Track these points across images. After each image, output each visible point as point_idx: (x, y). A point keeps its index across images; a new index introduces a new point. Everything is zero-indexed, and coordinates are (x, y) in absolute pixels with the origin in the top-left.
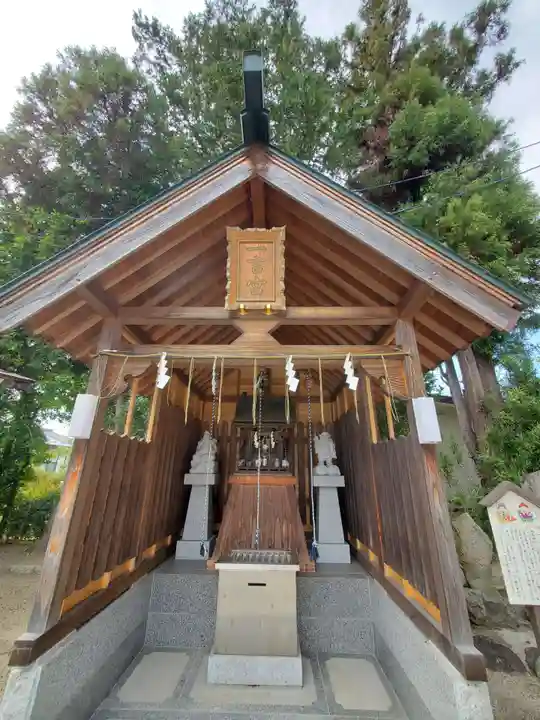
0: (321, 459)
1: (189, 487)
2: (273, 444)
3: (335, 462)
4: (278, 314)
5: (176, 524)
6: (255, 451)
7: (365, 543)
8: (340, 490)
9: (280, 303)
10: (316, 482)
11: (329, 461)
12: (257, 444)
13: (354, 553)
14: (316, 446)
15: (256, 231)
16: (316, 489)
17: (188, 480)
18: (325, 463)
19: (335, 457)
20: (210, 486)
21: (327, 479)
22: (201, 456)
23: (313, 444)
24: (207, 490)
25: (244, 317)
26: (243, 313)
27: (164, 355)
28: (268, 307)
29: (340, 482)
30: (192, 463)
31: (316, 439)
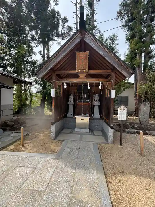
0: (96, 100)
1: (69, 105)
2: (86, 97)
4: (87, 72)
5: (67, 111)
6: (82, 98)
7: (103, 115)
8: (99, 106)
9: (87, 70)
10: (94, 104)
12: (82, 97)
13: (101, 117)
14: (95, 97)
15: (82, 53)
16: (94, 106)
17: (68, 103)
18: (97, 101)
19: (99, 99)
20: (73, 105)
21: (97, 104)
22: (71, 99)
23: (94, 97)
24: (72, 105)
25: (80, 73)
26: (80, 72)
27: (65, 82)
28: (85, 71)
29: (99, 104)
30: (69, 100)
31: (95, 96)
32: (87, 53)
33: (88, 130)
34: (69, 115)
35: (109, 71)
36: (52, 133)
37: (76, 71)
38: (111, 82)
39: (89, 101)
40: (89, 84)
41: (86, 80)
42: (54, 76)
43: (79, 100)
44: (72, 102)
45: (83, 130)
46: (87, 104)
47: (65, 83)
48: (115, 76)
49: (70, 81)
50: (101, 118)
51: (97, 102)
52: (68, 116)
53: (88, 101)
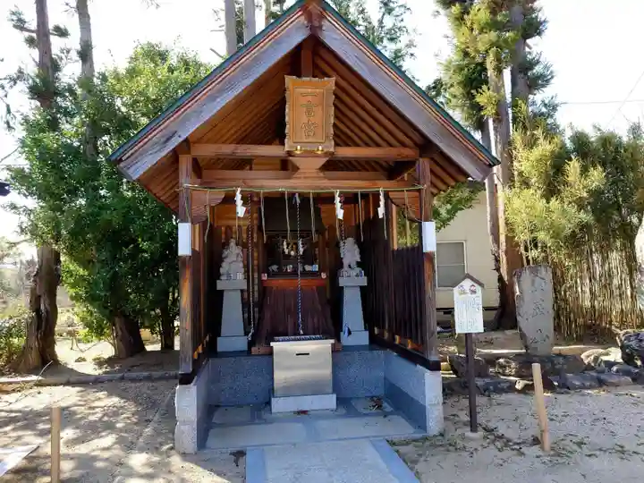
0: (345, 263)
1: (221, 292)
2: (301, 250)
3: (359, 264)
6: (284, 256)
7: (382, 327)
9: (327, 144)
10: (342, 282)
11: (354, 265)
12: (286, 251)
13: (373, 338)
14: (342, 251)
15: (311, 81)
17: (220, 285)
18: (350, 266)
19: (359, 260)
21: (352, 280)
22: (230, 263)
24: (238, 295)
25: (299, 156)
26: (298, 152)
27: (239, 189)
28: (320, 148)
29: (364, 281)
30: (222, 270)
31: (342, 244)
32: (330, 83)
33: (330, 401)
34: (223, 344)
35: (408, 153)
36: (184, 423)
37: (287, 148)
38: (419, 191)
39: (321, 270)
40: (338, 199)
41: (326, 183)
42: (185, 164)
43: (275, 267)
44: (240, 276)
45: (309, 403)
46: (313, 282)
47: (238, 197)
48: (432, 171)
49: (262, 187)
50: (375, 342)
51: (354, 273)
52: (220, 349)
53: (316, 268)
